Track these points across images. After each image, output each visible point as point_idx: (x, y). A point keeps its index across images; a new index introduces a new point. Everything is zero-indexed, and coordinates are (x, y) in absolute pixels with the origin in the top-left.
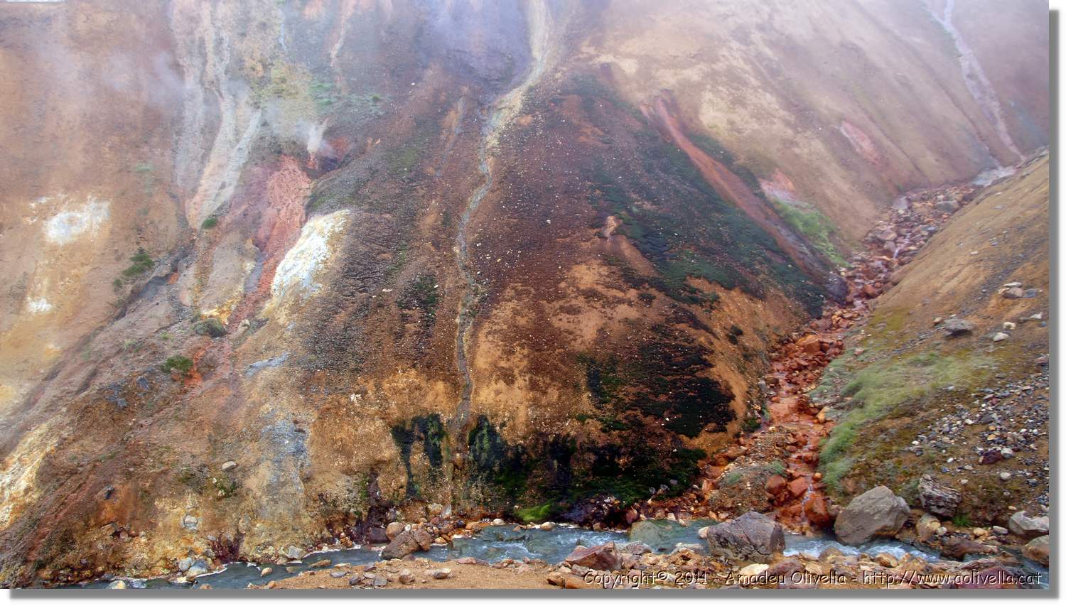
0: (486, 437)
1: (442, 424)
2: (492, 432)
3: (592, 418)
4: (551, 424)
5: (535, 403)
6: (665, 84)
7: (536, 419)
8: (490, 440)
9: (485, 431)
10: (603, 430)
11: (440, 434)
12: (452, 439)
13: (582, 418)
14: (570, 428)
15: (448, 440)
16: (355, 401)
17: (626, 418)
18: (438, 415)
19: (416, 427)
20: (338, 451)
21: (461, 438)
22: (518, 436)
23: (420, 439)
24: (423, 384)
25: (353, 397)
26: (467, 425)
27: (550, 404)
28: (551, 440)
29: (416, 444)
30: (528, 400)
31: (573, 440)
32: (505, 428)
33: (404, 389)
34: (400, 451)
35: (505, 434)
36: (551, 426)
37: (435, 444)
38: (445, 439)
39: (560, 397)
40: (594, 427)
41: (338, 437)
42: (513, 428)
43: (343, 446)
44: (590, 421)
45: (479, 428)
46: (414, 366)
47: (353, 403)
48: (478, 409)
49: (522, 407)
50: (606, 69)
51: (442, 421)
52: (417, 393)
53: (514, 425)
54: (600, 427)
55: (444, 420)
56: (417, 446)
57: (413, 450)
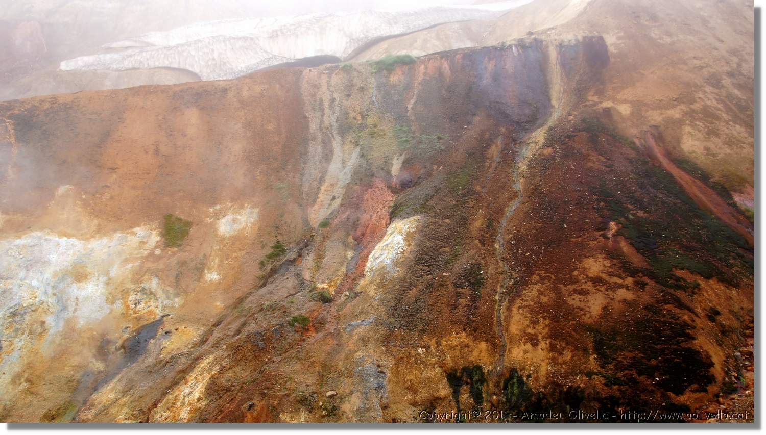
0: (516, 385)
1: (484, 373)
2: (520, 381)
3: (598, 375)
4: (566, 378)
5: (554, 361)
6: (653, 122)
7: (554, 373)
8: (518, 387)
9: (515, 380)
10: (606, 385)
11: (482, 380)
12: (491, 385)
13: (589, 374)
14: (580, 381)
15: (488, 386)
16: (421, 353)
17: (624, 376)
18: (481, 366)
19: (465, 375)
20: (407, 388)
21: (497, 385)
22: (540, 386)
23: (467, 383)
24: (471, 343)
25: (420, 350)
26: (502, 375)
27: (565, 363)
28: (565, 390)
29: (464, 387)
30: (548, 359)
31: (583, 391)
32: (530, 379)
33: (457, 346)
34: (452, 391)
35: (530, 382)
36: (566, 379)
37: (478, 388)
38: (485, 384)
39: (572, 357)
40: (598, 381)
41: (408, 378)
42: (537, 379)
43: (411, 385)
44: (596, 377)
45: (511, 377)
46: (464, 330)
47: (419, 355)
48: (510, 364)
49: (544, 364)
50: (607, 112)
51: (484, 371)
52: (466, 349)
53: (537, 377)
54: (603, 382)
55: (485, 370)
56: (465, 388)
57: (462, 391)
